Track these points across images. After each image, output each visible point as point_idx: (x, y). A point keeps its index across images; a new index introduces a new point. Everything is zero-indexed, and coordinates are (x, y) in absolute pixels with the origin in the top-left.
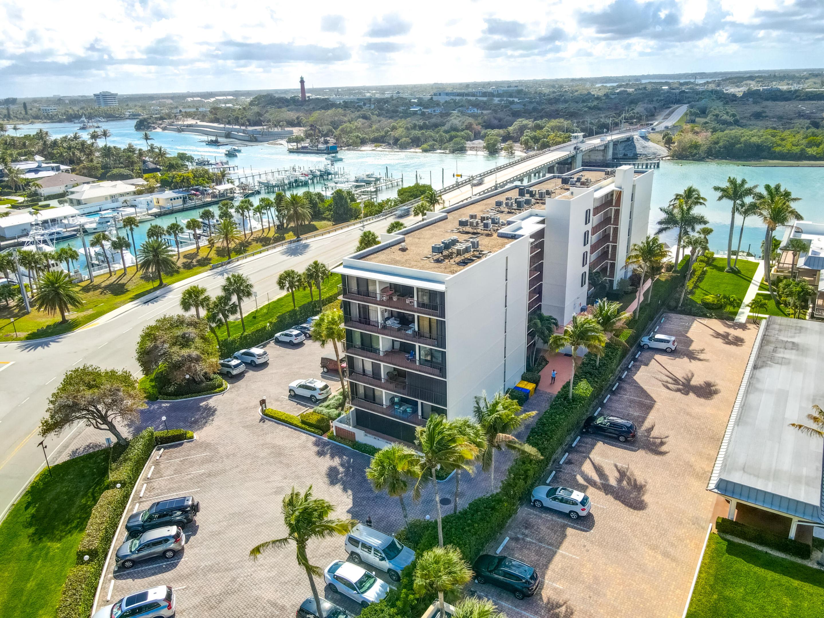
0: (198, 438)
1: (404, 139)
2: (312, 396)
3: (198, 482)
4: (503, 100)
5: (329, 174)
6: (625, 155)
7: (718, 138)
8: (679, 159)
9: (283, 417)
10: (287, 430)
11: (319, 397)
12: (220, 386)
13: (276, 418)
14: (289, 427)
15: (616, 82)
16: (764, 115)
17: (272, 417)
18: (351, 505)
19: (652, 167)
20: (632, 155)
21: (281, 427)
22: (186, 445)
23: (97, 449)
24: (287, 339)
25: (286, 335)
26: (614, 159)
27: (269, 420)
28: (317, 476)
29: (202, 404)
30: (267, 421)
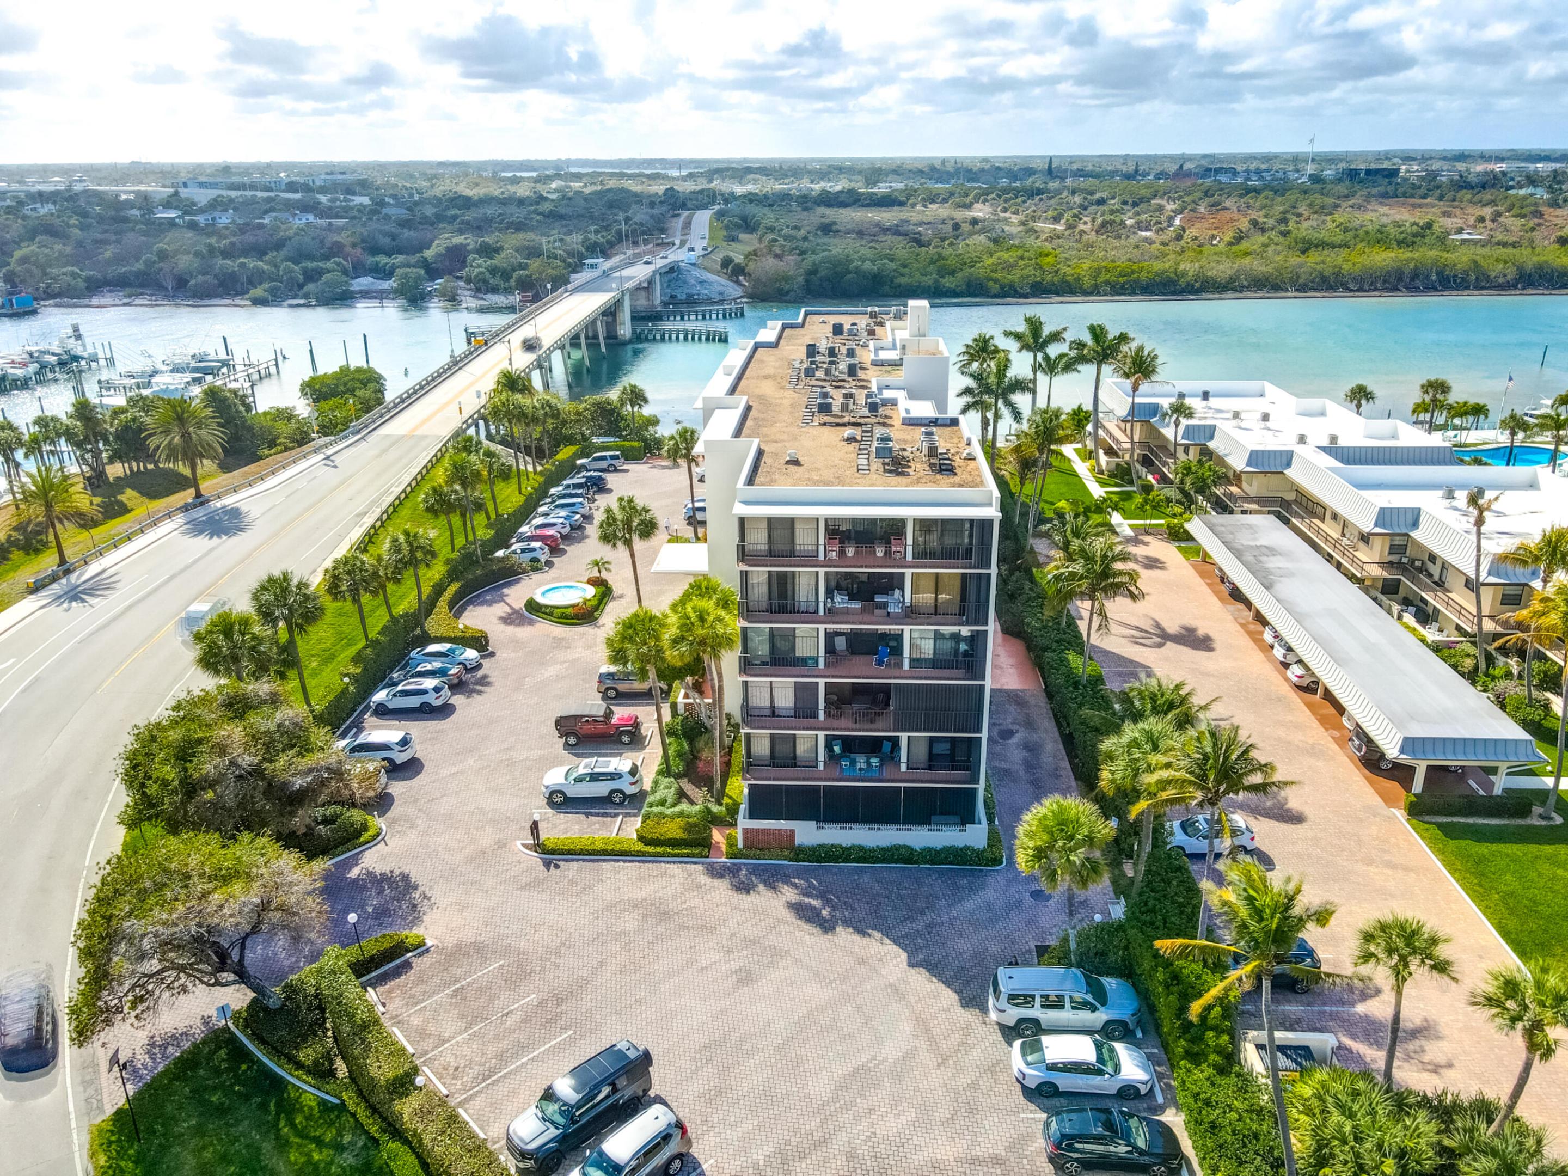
0: (435, 942)
1: (200, 278)
2: (612, 792)
3: (554, 1019)
4: (338, 199)
5: (76, 358)
6: (672, 297)
7: (814, 264)
8: (763, 300)
9: (599, 846)
10: (630, 869)
11: (631, 790)
12: (365, 828)
13: (582, 852)
14: (625, 861)
15: (535, 170)
16: (834, 228)
17: (569, 852)
18: (904, 956)
19: (714, 316)
20: (684, 297)
21: (607, 866)
22: (420, 964)
23: (186, 1045)
24: (414, 702)
25: (405, 693)
26: (665, 304)
27: (567, 861)
28: (783, 928)
29: (354, 873)
30: (561, 864)
